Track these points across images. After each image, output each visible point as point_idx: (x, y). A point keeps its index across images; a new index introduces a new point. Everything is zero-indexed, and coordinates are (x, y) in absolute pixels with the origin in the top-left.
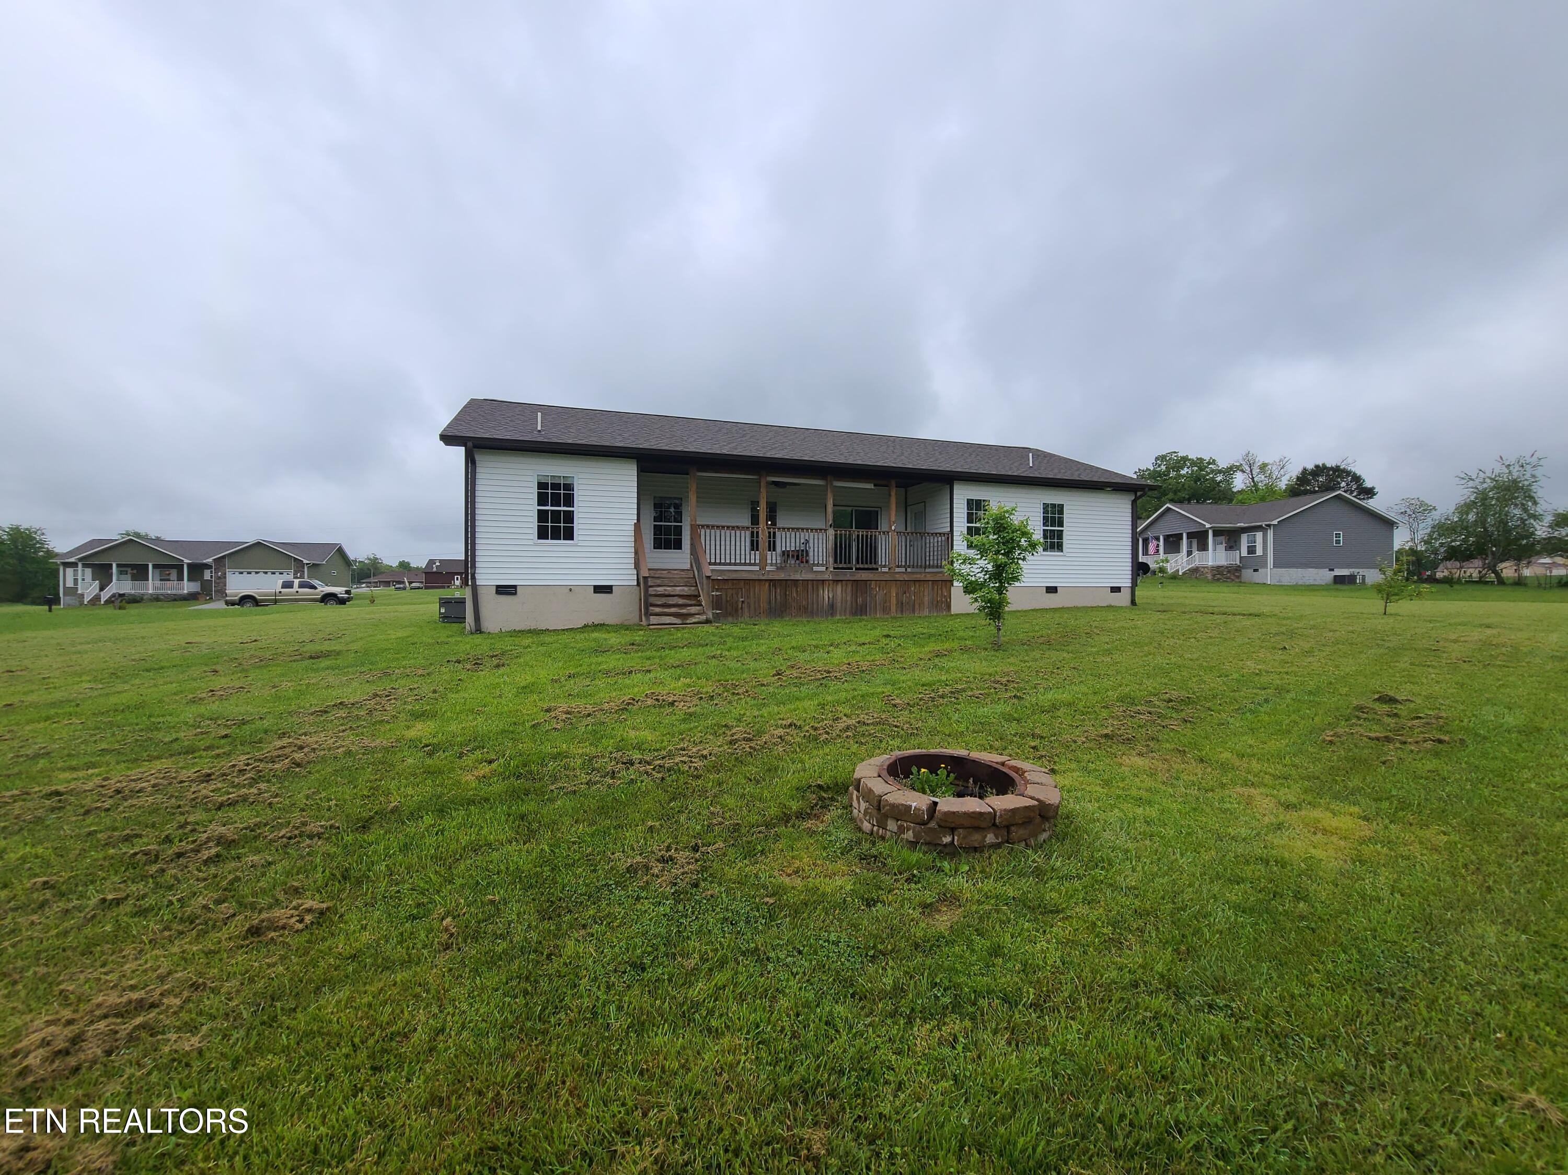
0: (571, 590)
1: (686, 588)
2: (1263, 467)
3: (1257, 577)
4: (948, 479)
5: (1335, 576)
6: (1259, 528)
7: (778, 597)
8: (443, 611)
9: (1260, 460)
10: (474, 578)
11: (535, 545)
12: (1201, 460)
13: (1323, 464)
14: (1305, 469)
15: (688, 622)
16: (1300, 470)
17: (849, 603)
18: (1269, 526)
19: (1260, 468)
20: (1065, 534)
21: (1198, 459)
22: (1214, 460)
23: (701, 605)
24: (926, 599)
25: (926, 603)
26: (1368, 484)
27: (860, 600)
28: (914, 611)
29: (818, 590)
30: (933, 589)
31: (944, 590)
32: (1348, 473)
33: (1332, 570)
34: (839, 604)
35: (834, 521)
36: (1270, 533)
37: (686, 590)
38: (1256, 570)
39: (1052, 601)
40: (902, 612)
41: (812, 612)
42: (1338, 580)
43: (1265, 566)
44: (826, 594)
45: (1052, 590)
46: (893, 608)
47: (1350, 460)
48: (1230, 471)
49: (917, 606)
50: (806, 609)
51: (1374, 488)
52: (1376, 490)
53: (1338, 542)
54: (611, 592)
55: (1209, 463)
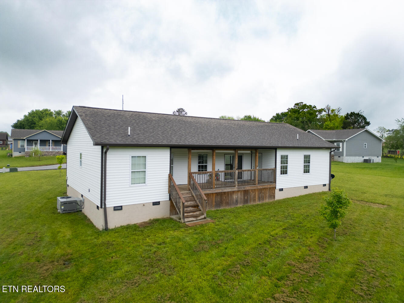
0: (144, 205)
1: (192, 202)
2: (333, 111)
3: (340, 159)
4: (275, 149)
5: (365, 160)
6: (341, 141)
7: (219, 199)
8: (63, 208)
9: (332, 108)
10: (105, 205)
11: (130, 187)
12: (311, 106)
13: (354, 112)
14: (348, 114)
15: (198, 219)
16: (346, 113)
17: (242, 199)
18: (344, 141)
19: (331, 111)
20: (310, 166)
21: (309, 105)
22: (315, 106)
23: (201, 210)
24: (267, 195)
25: (267, 196)
26: (368, 121)
27: (246, 198)
28: (263, 200)
29: (232, 195)
30: (270, 190)
31: (273, 191)
32: (362, 116)
33: (363, 157)
34: (239, 200)
35: (238, 167)
36: (345, 143)
37: (192, 203)
38: (339, 157)
39: (307, 192)
40: (259, 200)
41: (230, 204)
42: (366, 161)
43: (343, 156)
44: (235, 197)
45: (306, 187)
46: (257, 200)
47: (362, 111)
48: (320, 111)
49: (264, 198)
50: (228, 203)
51: (369, 122)
52: (370, 123)
53: (365, 147)
54: (159, 204)
55: (314, 107)
